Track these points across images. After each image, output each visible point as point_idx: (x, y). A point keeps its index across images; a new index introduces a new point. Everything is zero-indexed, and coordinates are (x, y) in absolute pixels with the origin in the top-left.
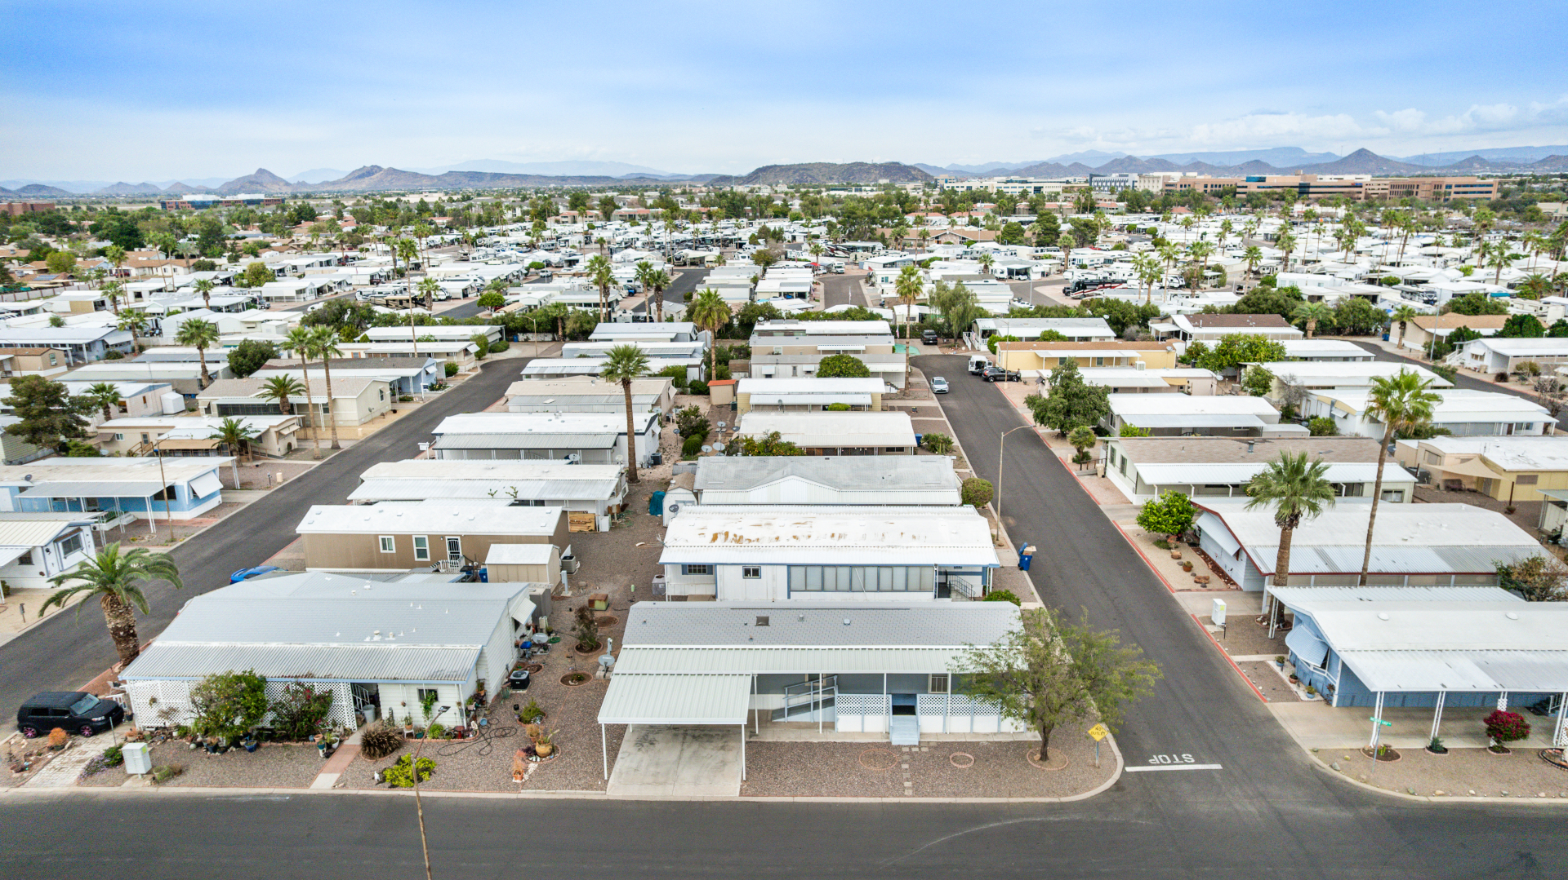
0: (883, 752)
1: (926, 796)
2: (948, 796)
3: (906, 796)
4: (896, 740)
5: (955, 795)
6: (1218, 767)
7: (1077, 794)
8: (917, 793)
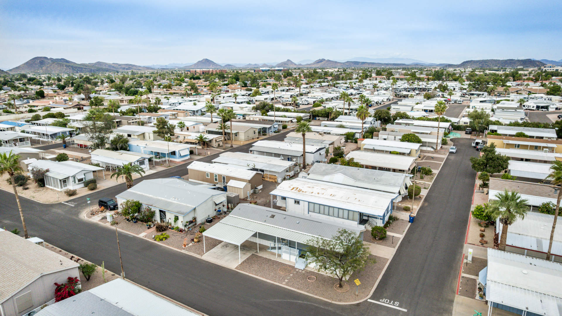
0: (289, 268)
1: (288, 286)
2: (295, 288)
3: (282, 284)
4: (297, 266)
5: (298, 289)
6: (405, 310)
7: (340, 302)
8: (287, 284)
